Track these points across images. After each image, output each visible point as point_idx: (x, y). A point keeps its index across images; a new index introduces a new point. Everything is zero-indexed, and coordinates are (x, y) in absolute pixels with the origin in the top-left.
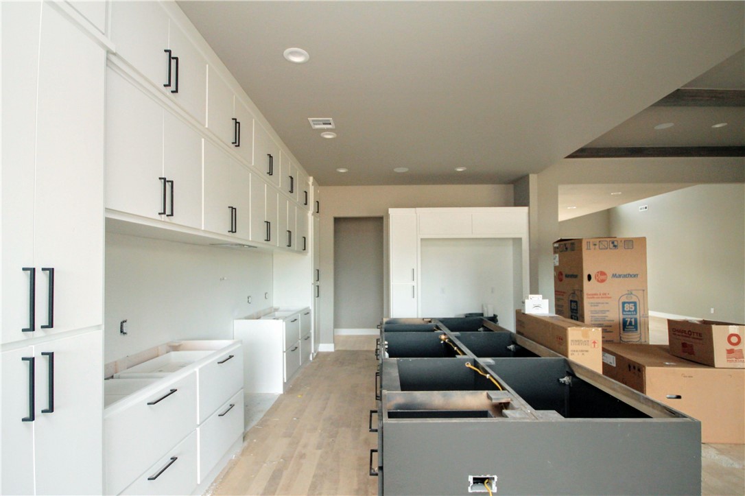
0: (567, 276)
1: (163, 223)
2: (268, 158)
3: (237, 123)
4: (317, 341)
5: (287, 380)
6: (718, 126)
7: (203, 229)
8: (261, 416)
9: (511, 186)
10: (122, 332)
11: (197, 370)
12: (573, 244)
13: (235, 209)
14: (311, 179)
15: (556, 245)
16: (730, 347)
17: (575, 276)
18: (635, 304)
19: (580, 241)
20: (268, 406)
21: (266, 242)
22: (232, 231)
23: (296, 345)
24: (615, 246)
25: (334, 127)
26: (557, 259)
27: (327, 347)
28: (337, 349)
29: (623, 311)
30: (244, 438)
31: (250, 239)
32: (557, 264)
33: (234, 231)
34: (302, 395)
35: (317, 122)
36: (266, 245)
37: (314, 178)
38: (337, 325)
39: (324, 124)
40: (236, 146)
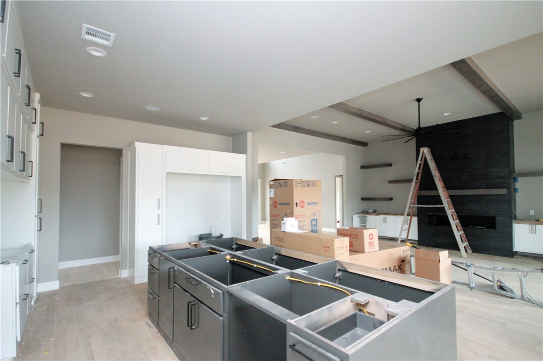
0: (280, 204)
6: (334, 123)
9: (231, 138)
12: (286, 182)
14: (38, 96)
15: (271, 183)
16: (370, 241)
17: (288, 204)
18: (316, 220)
19: (291, 181)
21: (7, 163)
24: (308, 185)
26: (273, 192)
29: (312, 225)
32: (273, 196)
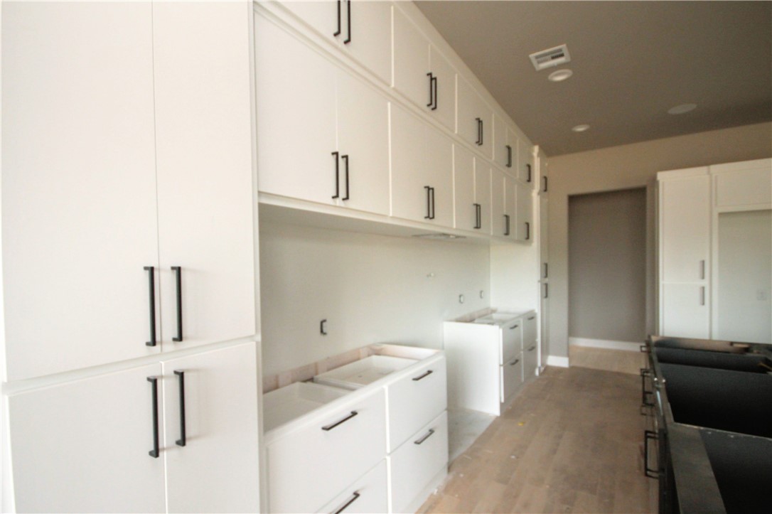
1: (338, 209)
2: (476, 123)
3: (433, 79)
4: (545, 352)
5: (505, 399)
7: (391, 215)
8: (471, 441)
10: (322, 331)
11: (386, 387)
13: (433, 189)
14: (536, 149)
20: (480, 429)
21: (476, 230)
22: (428, 217)
23: (516, 357)
25: (569, 60)
27: (558, 361)
28: (572, 365)
30: (450, 468)
31: (454, 227)
33: (431, 216)
34: (524, 423)
35: (541, 59)
36: (476, 234)
37: (541, 147)
38: (572, 332)
39: (553, 58)
40: (433, 109)
